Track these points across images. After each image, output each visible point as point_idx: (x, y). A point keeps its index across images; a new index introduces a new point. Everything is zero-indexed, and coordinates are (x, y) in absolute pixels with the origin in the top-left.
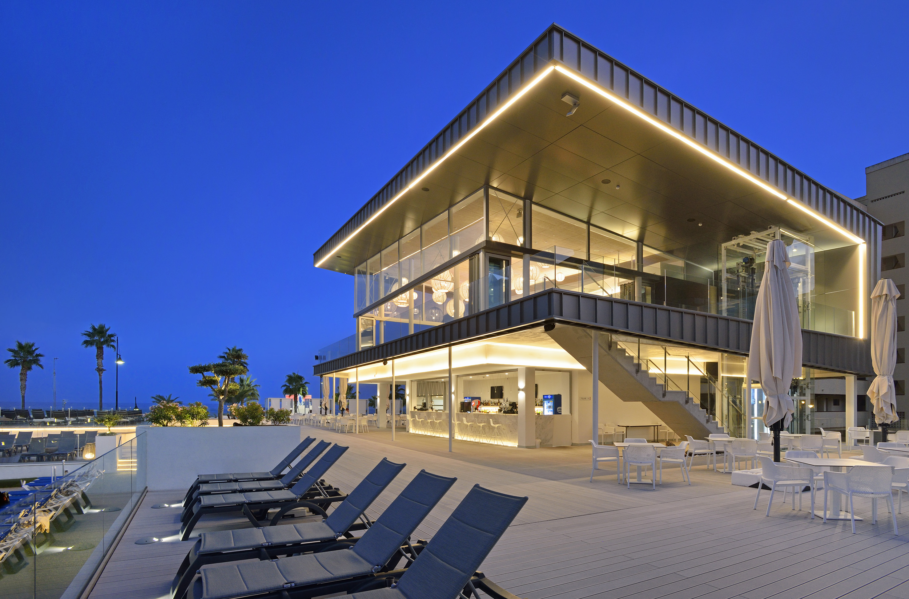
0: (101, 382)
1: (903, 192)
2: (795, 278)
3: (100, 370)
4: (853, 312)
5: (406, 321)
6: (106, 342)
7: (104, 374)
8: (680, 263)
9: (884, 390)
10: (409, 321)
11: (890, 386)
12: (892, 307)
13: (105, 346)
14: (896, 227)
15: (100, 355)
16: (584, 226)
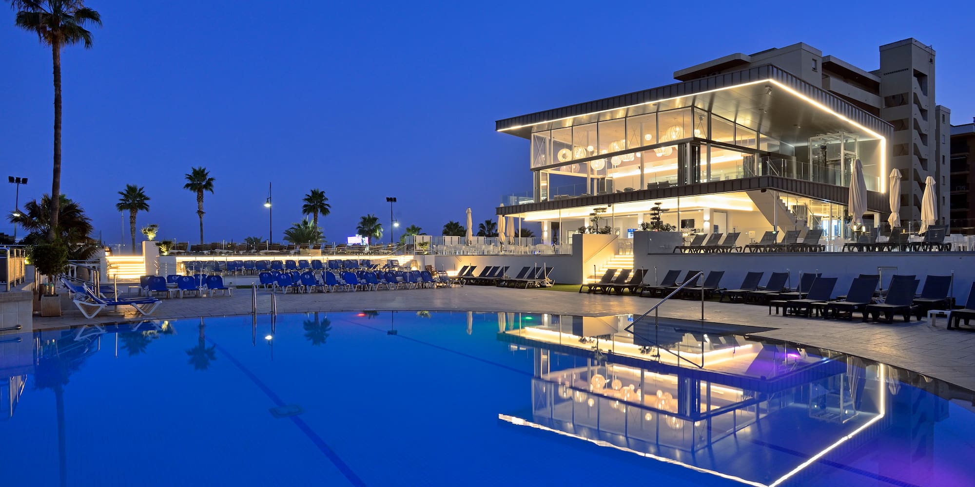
0: (201, 224)
1: (908, 69)
2: (849, 159)
3: (200, 212)
4: (879, 178)
5: (585, 175)
6: (206, 187)
7: (204, 216)
8: (777, 143)
9: (895, 219)
10: (588, 176)
11: (897, 217)
12: (898, 182)
13: (204, 190)
14: (902, 96)
15: (200, 199)
16: (732, 124)
